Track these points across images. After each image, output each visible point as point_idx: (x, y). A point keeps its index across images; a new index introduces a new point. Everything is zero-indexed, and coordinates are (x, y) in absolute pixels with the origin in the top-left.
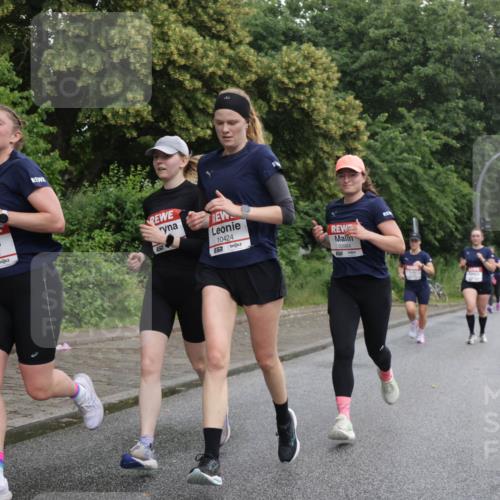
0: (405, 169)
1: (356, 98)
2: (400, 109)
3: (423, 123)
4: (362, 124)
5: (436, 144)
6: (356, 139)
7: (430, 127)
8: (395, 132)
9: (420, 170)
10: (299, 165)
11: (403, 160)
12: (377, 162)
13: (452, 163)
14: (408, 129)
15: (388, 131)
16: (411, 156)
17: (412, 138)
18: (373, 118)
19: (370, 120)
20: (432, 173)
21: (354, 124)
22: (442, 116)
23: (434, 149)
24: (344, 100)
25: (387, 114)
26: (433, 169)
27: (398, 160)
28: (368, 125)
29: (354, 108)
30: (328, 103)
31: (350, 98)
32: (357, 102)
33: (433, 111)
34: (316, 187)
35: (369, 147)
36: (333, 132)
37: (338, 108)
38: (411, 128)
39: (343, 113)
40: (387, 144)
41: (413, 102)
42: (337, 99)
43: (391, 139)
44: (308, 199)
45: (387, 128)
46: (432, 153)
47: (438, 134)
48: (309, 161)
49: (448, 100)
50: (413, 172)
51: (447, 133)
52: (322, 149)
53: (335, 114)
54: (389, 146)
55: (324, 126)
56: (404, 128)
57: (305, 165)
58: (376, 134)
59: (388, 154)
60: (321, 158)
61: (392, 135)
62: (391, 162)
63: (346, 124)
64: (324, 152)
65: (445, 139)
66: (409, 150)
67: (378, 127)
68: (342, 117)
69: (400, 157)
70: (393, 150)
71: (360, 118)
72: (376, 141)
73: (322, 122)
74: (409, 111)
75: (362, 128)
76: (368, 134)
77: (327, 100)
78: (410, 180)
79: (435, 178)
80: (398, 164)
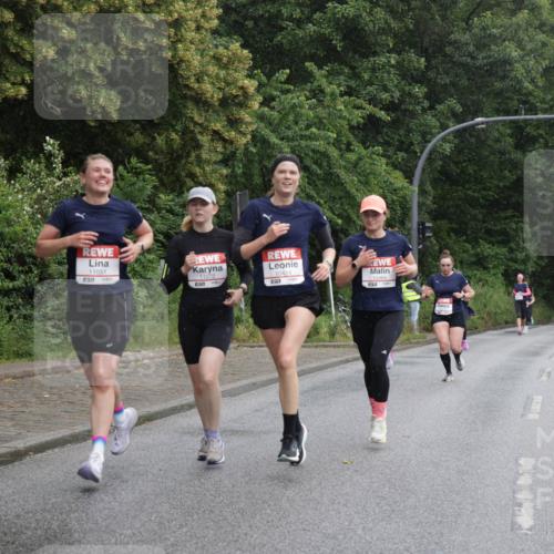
0: (313, 151)
1: (243, 46)
2: (307, 64)
3: (339, 85)
4: (251, 85)
5: (357, 117)
6: (241, 105)
7: (349, 92)
8: (299, 97)
9: (334, 153)
10: (160, 141)
11: (310, 138)
12: (274, 139)
13: (379, 144)
14: (317, 93)
15: (290, 96)
16: (322, 133)
17: (324, 108)
18: (269, 76)
19: (264, 79)
20: (352, 157)
21: (240, 84)
22: (366, 76)
23: (354, 123)
24: (226, 48)
25: (288, 71)
26: (353, 151)
27: (302, 137)
28: (261, 86)
29: (240, 61)
30: (202, 53)
31: (236, 46)
32: (245, 52)
33: (353, 68)
34: (183, 174)
35: (261, 118)
36: (209, 95)
37: (217, 59)
38: (322, 91)
39: (225, 67)
40: (287, 114)
41: (327, 54)
42: (216, 46)
43: (294, 107)
44: (173, 191)
45: (288, 91)
46: (352, 128)
47: (359, 102)
48: (174, 136)
49: (375, 54)
50: (325, 155)
51: (373, 101)
52: (192, 118)
53: (213, 69)
54: (291, 118)
55: (196, 86)
56: (312, 91)
57: (169, 141)
58: (273, 99)
59: (288, 128)
60: (192, 132)
61: (295, 101)
62: (293, 140)
63: (228, 84)
64: (196, 123)
65: (370, 109)
66: (320, 124)
67: (276, 89)
68: (222, 73)
69: (308, 133)
70: (296, 123)
71: (250, 76)
72: (273, 108)
73: (192, 80)
74: (320, 68)
75: (252, 90)
76: (260, 98)
77: (201, 47)
78: (320, 166)
79: (356, 165)
80: (303, 143)
